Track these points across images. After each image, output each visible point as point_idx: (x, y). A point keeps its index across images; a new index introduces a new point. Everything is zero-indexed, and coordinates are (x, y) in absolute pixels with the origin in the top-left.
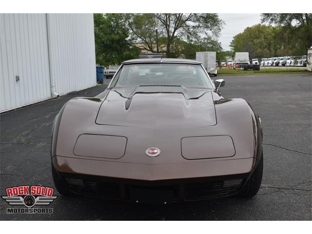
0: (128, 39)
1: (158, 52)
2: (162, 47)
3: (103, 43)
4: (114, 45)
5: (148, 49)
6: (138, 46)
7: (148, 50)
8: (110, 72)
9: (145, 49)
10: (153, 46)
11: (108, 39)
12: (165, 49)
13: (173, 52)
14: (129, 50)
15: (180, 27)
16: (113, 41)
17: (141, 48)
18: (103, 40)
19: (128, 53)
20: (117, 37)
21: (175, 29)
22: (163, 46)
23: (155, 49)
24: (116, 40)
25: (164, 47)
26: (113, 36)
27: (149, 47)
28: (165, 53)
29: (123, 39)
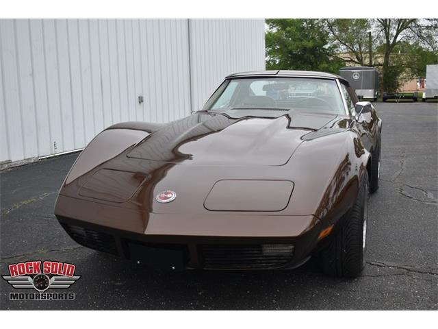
0: (326, 47)
1: (370, 65)
2: (376, 58)
3: (290, 52)
4: (305, 56)
5: (356, 60)
6: (341, 56)
7: (356, 63)
8: (297, 94)
9: (352, 61)
10: (364, 56)
11: (298, 47)
12: (381, 60)
13: (394, 65)
14: (328, 62)
15: (405, 28)
16: (305, 49)
17: (346, 59)
18: (290, 48)
19: (326, 66)
20: (310, 44)
21: (398, 32)
22: (379, 55)
23: (367, 61)
24: (310, 48)
25: (379, 57)
26: (305, 43)
27: (357, 58)
28: (382, 67)
29: (320, 47)
